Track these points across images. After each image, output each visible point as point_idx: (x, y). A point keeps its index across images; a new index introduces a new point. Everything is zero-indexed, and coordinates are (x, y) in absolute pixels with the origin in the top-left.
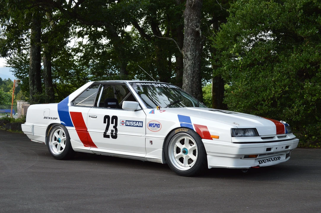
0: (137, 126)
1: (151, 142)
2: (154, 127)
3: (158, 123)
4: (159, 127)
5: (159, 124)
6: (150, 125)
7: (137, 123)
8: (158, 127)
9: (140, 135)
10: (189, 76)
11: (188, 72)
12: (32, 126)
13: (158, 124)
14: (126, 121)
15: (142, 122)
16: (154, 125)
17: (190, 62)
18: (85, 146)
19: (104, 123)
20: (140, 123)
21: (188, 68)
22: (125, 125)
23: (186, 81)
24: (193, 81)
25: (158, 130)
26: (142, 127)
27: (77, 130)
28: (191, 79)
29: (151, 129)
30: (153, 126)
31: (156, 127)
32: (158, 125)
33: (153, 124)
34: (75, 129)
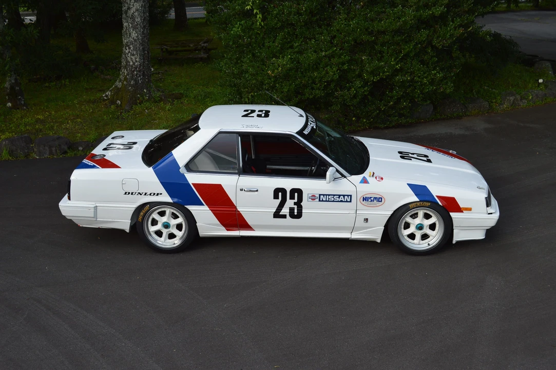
0: (341, 201)
1: (366, 220)
2: (372, 201)
3: (378, 196)
4: (381, 201)
5: (381, 198)
6: (365, 199)
7: (342, 197)
8: (379, 201)
9: (348, 212)
10: (139, 26)
11: (136, 20)
12: (95, 207)
13: (379, 198)
14: (320, 195)
15: (351, 196)
16: (372, 199)
17: (137, 4)
18: (228, 230)
19: (274, 198)
20: (346, 197)
21: (136, 14)
22: (318, 200)
23: (134, 35)
24: (144, 34)
25: (378, 205)
26: (351, 201)
27: (212, 210)
28: (142, 30)
29: (366, 204)
30: (369, 200)
31: (375, 201)
32: (379, 200)
33: (370, 198)
34: (208, 209)
